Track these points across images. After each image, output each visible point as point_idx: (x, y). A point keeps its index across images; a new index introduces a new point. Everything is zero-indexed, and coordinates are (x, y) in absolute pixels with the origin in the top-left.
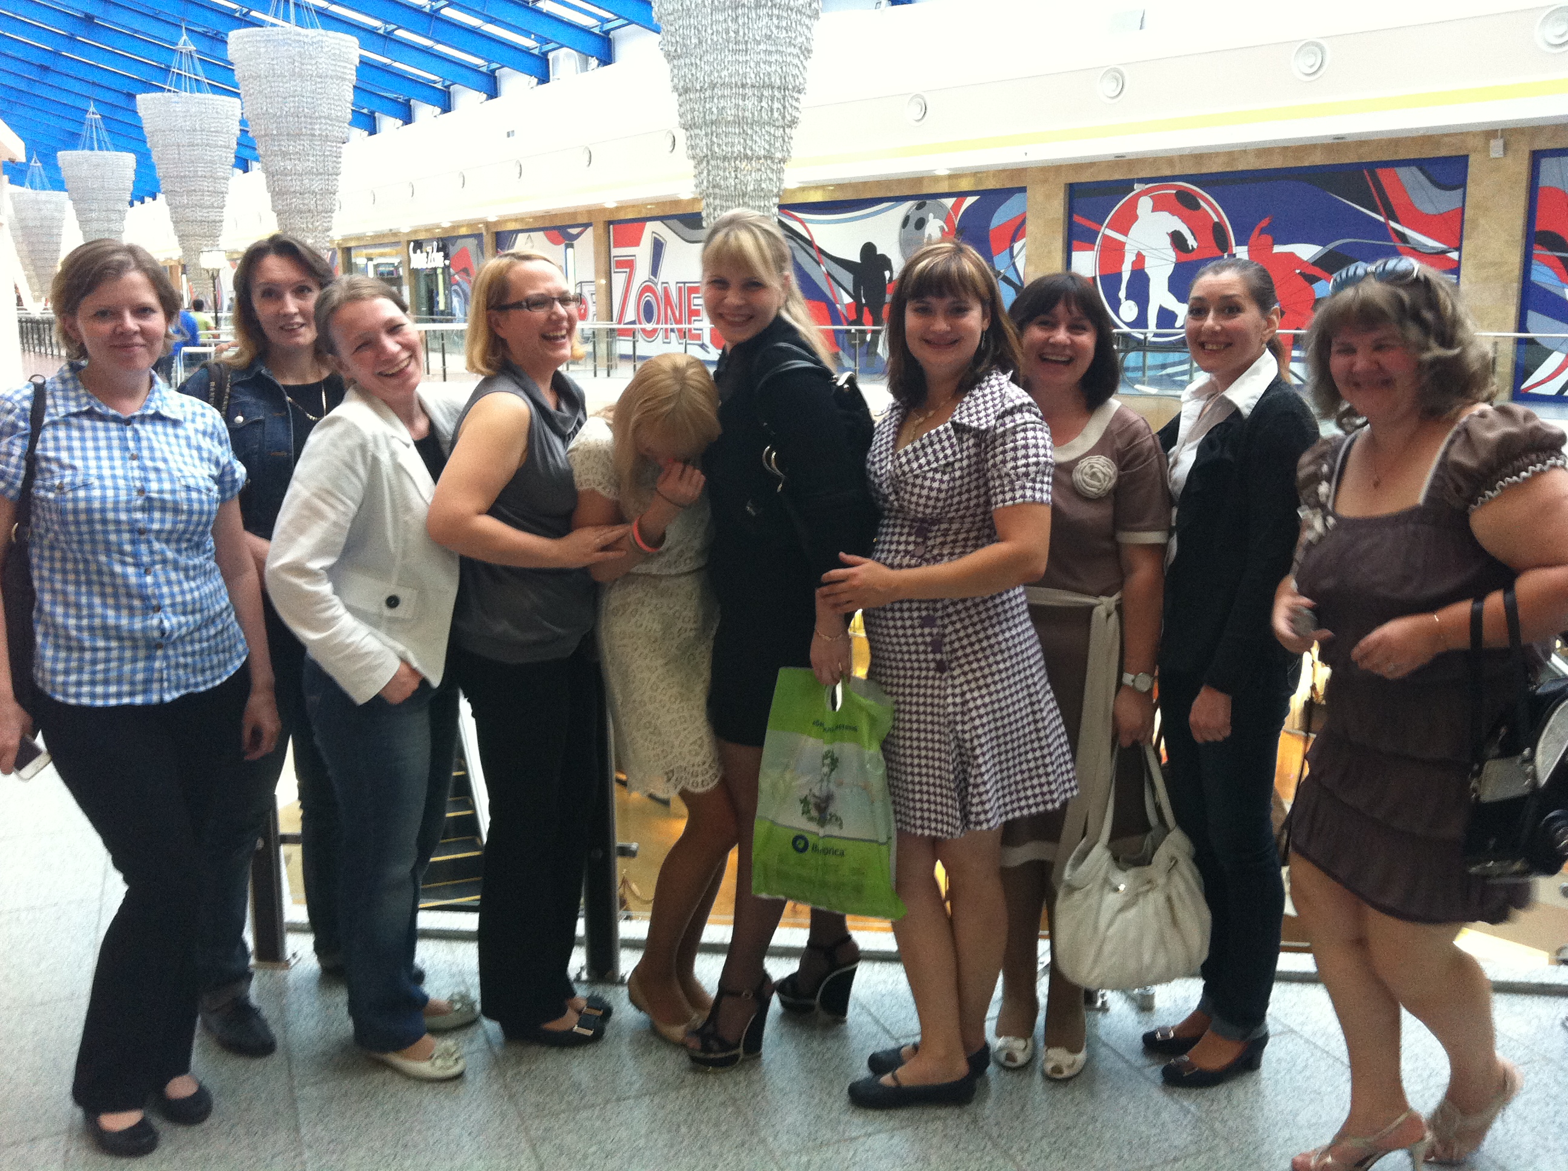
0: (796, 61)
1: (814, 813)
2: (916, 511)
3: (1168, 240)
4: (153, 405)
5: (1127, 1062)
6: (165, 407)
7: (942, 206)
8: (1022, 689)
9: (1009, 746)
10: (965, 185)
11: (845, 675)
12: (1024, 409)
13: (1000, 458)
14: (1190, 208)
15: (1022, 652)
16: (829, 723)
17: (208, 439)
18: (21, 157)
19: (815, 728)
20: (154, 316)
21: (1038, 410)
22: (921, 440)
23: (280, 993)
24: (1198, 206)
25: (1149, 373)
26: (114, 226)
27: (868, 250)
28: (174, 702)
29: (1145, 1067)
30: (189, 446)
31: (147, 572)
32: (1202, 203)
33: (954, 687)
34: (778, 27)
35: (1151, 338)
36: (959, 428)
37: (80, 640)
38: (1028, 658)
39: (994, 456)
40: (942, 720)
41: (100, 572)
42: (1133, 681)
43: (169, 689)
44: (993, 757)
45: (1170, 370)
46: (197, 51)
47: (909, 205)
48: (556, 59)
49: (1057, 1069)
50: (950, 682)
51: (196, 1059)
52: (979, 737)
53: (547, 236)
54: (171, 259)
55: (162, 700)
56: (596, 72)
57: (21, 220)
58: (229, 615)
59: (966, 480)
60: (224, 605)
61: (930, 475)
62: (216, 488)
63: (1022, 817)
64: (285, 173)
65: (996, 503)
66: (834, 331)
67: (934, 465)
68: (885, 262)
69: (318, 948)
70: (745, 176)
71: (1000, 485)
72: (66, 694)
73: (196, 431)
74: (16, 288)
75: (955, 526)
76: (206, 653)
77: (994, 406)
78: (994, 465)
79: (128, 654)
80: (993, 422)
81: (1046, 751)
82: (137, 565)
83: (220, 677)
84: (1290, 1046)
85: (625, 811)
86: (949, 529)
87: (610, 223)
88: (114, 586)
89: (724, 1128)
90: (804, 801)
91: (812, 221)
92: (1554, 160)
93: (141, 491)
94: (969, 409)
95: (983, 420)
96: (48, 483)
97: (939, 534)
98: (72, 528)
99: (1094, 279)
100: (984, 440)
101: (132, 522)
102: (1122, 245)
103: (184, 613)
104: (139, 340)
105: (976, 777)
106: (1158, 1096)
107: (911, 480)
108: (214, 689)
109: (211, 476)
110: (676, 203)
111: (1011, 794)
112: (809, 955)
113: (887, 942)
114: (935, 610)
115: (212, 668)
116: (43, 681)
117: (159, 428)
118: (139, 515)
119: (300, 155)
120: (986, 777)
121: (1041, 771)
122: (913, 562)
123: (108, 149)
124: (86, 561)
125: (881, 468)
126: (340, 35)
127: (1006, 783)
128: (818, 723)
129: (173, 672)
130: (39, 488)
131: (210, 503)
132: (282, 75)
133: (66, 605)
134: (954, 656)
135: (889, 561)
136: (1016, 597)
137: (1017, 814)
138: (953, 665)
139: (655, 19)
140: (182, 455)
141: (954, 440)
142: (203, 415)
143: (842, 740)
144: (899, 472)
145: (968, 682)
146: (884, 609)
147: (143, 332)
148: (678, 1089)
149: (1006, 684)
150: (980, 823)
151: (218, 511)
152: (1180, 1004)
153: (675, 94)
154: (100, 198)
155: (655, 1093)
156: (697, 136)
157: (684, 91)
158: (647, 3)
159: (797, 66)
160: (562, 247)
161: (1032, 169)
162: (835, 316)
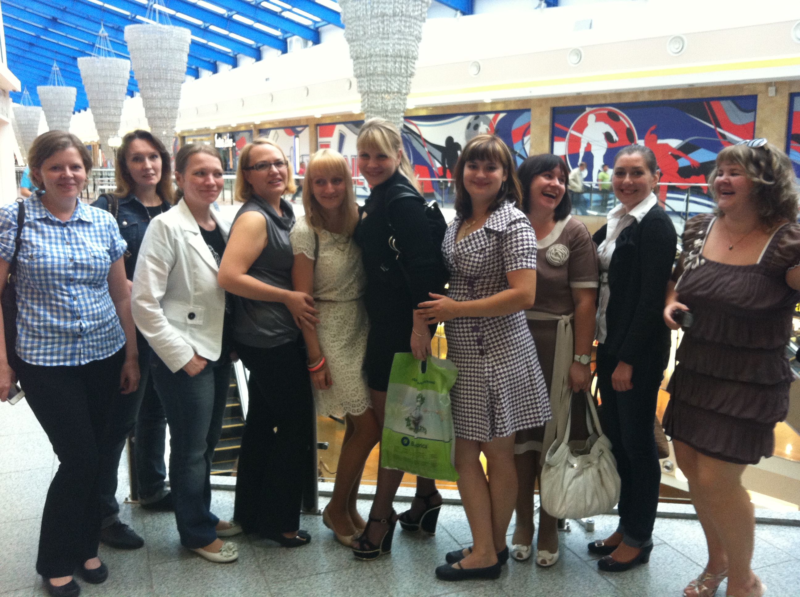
0: (414, 44)
1: (412, 426)
3: (603, 137)
4: (77, 215)
5: (580, 558)
6: (84, 216)
7: (487, 118)
8: (524, 364)
9: (517, 393)
10: (499, 107)
13: (509, 246)
15: (524, 345)
16: (420, 380)
18: (19, 89)
19: (413, 383)
20: (80, 170)
21: (528, 221)
22: (469, 237)
25: (593, 204)
26: (65, 124)
27: (450, 140)
28: (87, 365)
29: (588, 561)
31: (75, 299)
32: (621, 118)
33: (488, 363)
34: (405, 26)
35: (594, 186)
36: (488, 231)
37: (39, 333)
38: (527, 348)
39: (506, 245)
40: (482, 380)
43: (84, 358)
44: (509, 399)
46: (109, 36)
47: (469, 118)
48: (291, 42)
50: (486, 360)
52: (501, 389)
53: (286, 132)
54: (93, 141)
56: (311, 47)
57: (18, 121)
58: (116, 321)
59: (492, 257)
60: (113, 315)
62: (109, 257)
64: (152, 98)
66: (432, 181)
67: (475, 250)
68: (458, 146)
70: (387, 102)
74: (15, 155)
75: (487, 280)
77: (506, 219)
78: (506, 250)
79: (63, 340)
80: (505, 228)
81: (536, 396)
82: (69, 296)
83: (111, 352)
84: (664, 551)
86: (484, 282)
87: (317, 125)
89: (371, 590)
90: (408, 420)
91: (420, 125)
93: (72, 259)
94: (493, 221)
95: (501, 227)
98: (37, 278)
99: (565, 156)
100: (501, 237)
103: (94, 320)
104: (73, 181)
105: (499, 409)
106: (596, 576)
107: (463, 257)
108: (109, 358)
110: (352, 115)
111: (518, 417)
112: (416, 501)
113: (455, 495)
114: (479, 323)
115: (107, 348)
116: (20, 353)
117: (80, 228)
118: (71, 272)
119: (160, 89)
120: (505, 410)
121: (534, 406)
123: (62, 85)
124: (44, 294)
125: (449, 251)
126: (182, 29)
127: (515, 412)
128: (415, 380)
129: (86, 350)
132: (151, 49)
133: (33, 314)
136: (520, 316)
137: (521, 428)
139: (342, 22)
141: (486, 237)
143: (427, 389)
144: (457, 253)
145: (496, 361)
147: (75, 178)
148: (349, 567)
149: (515, 361)
150: (502, 433)
151: (110, 269)
152: (607, 528)
153: (352, 60)
154: (58, 110)
155: (336, 571)
156: (363, 81)
157: (357, 58)
158: (338, 14)
159: (414, 46)
160: (293, 137)
161: (533, 99)
162: (432, 174)
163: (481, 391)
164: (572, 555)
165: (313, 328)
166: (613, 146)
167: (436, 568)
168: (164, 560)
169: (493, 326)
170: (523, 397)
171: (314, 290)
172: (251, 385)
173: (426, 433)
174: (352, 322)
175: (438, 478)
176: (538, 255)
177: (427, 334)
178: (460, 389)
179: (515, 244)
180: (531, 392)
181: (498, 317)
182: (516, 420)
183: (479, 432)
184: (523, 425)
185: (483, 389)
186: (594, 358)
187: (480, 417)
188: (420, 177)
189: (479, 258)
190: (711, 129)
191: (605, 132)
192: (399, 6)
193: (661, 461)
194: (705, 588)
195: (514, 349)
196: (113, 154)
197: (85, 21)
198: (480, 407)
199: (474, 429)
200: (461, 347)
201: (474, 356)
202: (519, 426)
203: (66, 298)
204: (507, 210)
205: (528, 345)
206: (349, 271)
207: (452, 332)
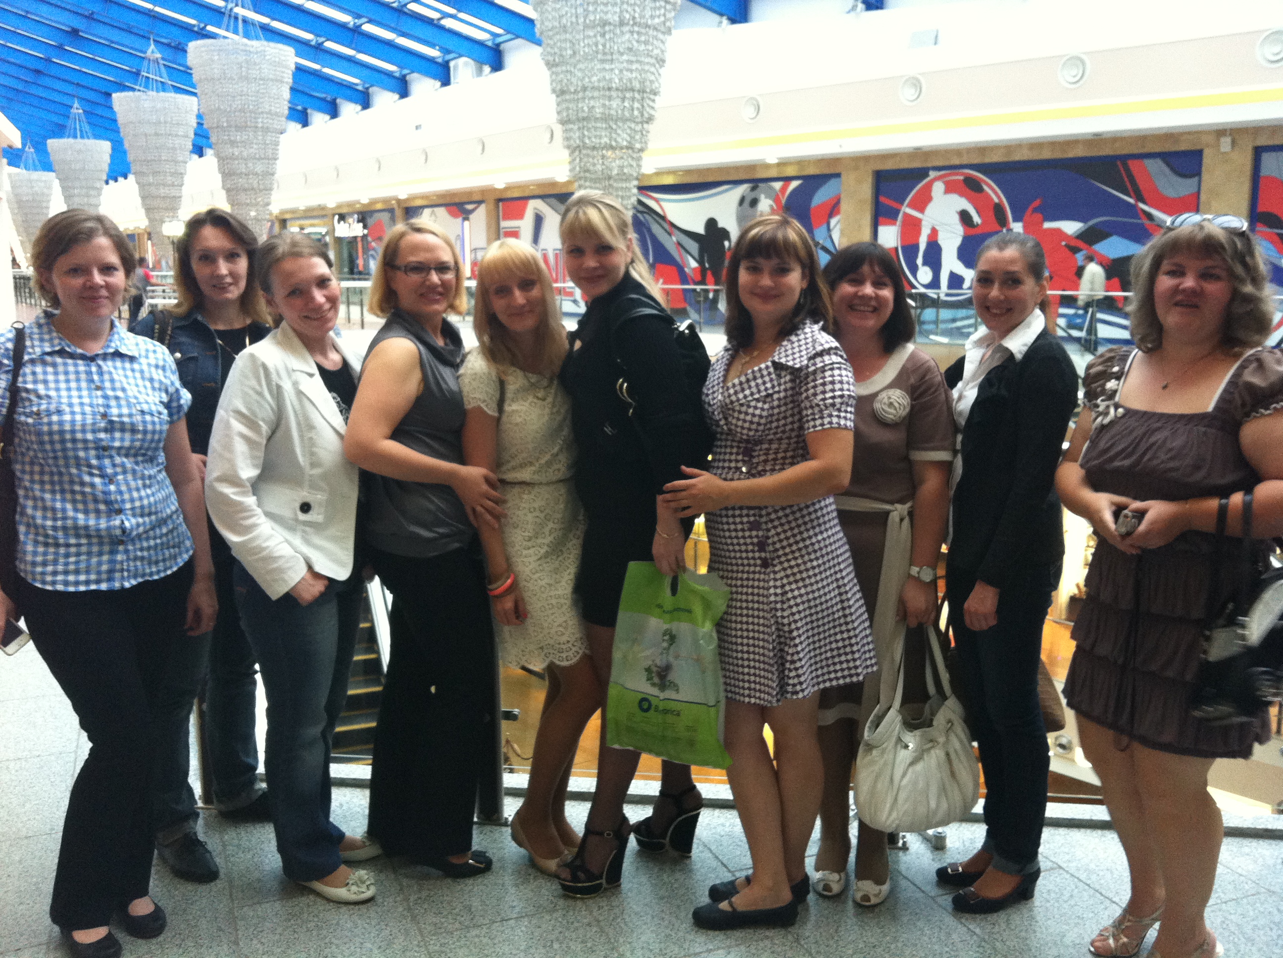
0: (653, 69)
1: (656, 680)
2: (742, 434)
3: (956, 218)
4: (113, 345)
5: (924, 892)
7: (772, 188)
9: (821, 629)
10: (790, 171)
13: (811, 391)
15: (832, 552)
16: (667, 607)
17: (160, 372)
18: (17, 143)
19: (658, 610)
20: (116, 273)
21: (842, 353)
25: (941, 326)
26: (93, 201)
27: (711, 224)
29: (938, 896)
30: (143, 378)
31: (111, 482)
32: (985, 188)
33: (775, 580)
34: (638, 41)
35: (943, 297)
36: (778, 366)
37: (55, 538)
38: (838, 556)
39: (807, 390)
40: (766, 607)
41: (72, 482)
43: (129, 577)
44: (808, 638)
45: (959, 324)
46: (163, 59)
47: (743, 189)
48: (456, 67)
50: (772, 576)
51: (154, 884)
52: (795, 621)
53: (448, 210)
54: (138, 228)
56: (488, 76)
57: (16, 195)
58: (178, 518)
60: (173, 508)
61: (753, 404)
62: (165, 411)
63: (832, 687)
64: (233, 158)
66: (684, 290)
67: (757, 396)
70: (610, 162)
72: (44, 582)
73: (149, 365)
74: (12, 251)
75: (774, 446)
78: (807, 398)
79: (95, 549)
80: (806, 362)
81: (852, 633)
82: (102, 476)
83: (171, 567)
84: (1058, 880)
85: (509, 682)
87: (500, 200)
89: (589, 945)
90: (648, 670)
91: (664, 200)
92: (1274, 154)
93: (104, 415)
95: (798, 360)
96: (28, 410)
98: (48, 447)
99: (896, 249)
101: (97, 441)
103: (142, 516)
104: (104, 293)
105: (793, 655)
106: (950, 920)
107: (737, 408)
108: (167, 577)
109: (161, 402)
110: (554, 184)
112: (661, 802)
113: (724, 792)
114: (761, 516)
115: (164, 560)
116: (25, 571)
117: (118, 364)
118: (102, 435)
119: (246, 143)
120: (801, 655)
121: (848, 649)
123: (88, 138)
124: (60, 474)
126: (280, 46)
128: (660, 606)
129: (132, 564)
131: (161, 423)
132: (231, 78)
133: (45, 509)
136: (826, 506)
137: (828, 684)
139: (538, 34)
140: (137, 386)
141: (773, 376)
142: (155, 352)
143: (679, 620)
144: (728, 401)
145: (787, 576)
147: (108, 286)
148: (554, 910)
149: (818, 578)
150: (797, 693)
151: (169, 431)
152: (967, 844)
153: (554, 96)
154: (82, 177)
155: (533, 915)
156: (571, 130)
157: (562, 92)
158: (531, 21)
159: (653, 73)
160: (460, 220)
161: (845, 158)
162: (683, 278)
163: (763, 625)
164: (911, 888)
165: (496, 526)
166: (973, 232)
168: (256, 900)
169: (784, 520)
170: (830, 636)
171: (497, 464)
172: (394, 617)
173: (677, 691)
174: (559, 516)
175: (696, 764)
176: (857, 407)
177: (677, 534)
178: (731, 621)
179: (820, 389)
180: (844, 628)
181: (791, 506)
182: (819, 672)
183: (760, 691)
184: (831, 680)
185: (766, 622)
186: (941, 571)
187: (762, 666)
188: (665, 283)
189: (763, 409)
190: (1129, 203)
191: (959, 209)
192: (629, 9)
194: (1125, 940)
195: (817, 559)
196: (170, 248)
197: (123, 34)
201: (752, 569)
202: (824, 681)
203: (97, 480)
204: (809, 335)
205: (839, 552)
206: (552, 434)
207: (718, 529)
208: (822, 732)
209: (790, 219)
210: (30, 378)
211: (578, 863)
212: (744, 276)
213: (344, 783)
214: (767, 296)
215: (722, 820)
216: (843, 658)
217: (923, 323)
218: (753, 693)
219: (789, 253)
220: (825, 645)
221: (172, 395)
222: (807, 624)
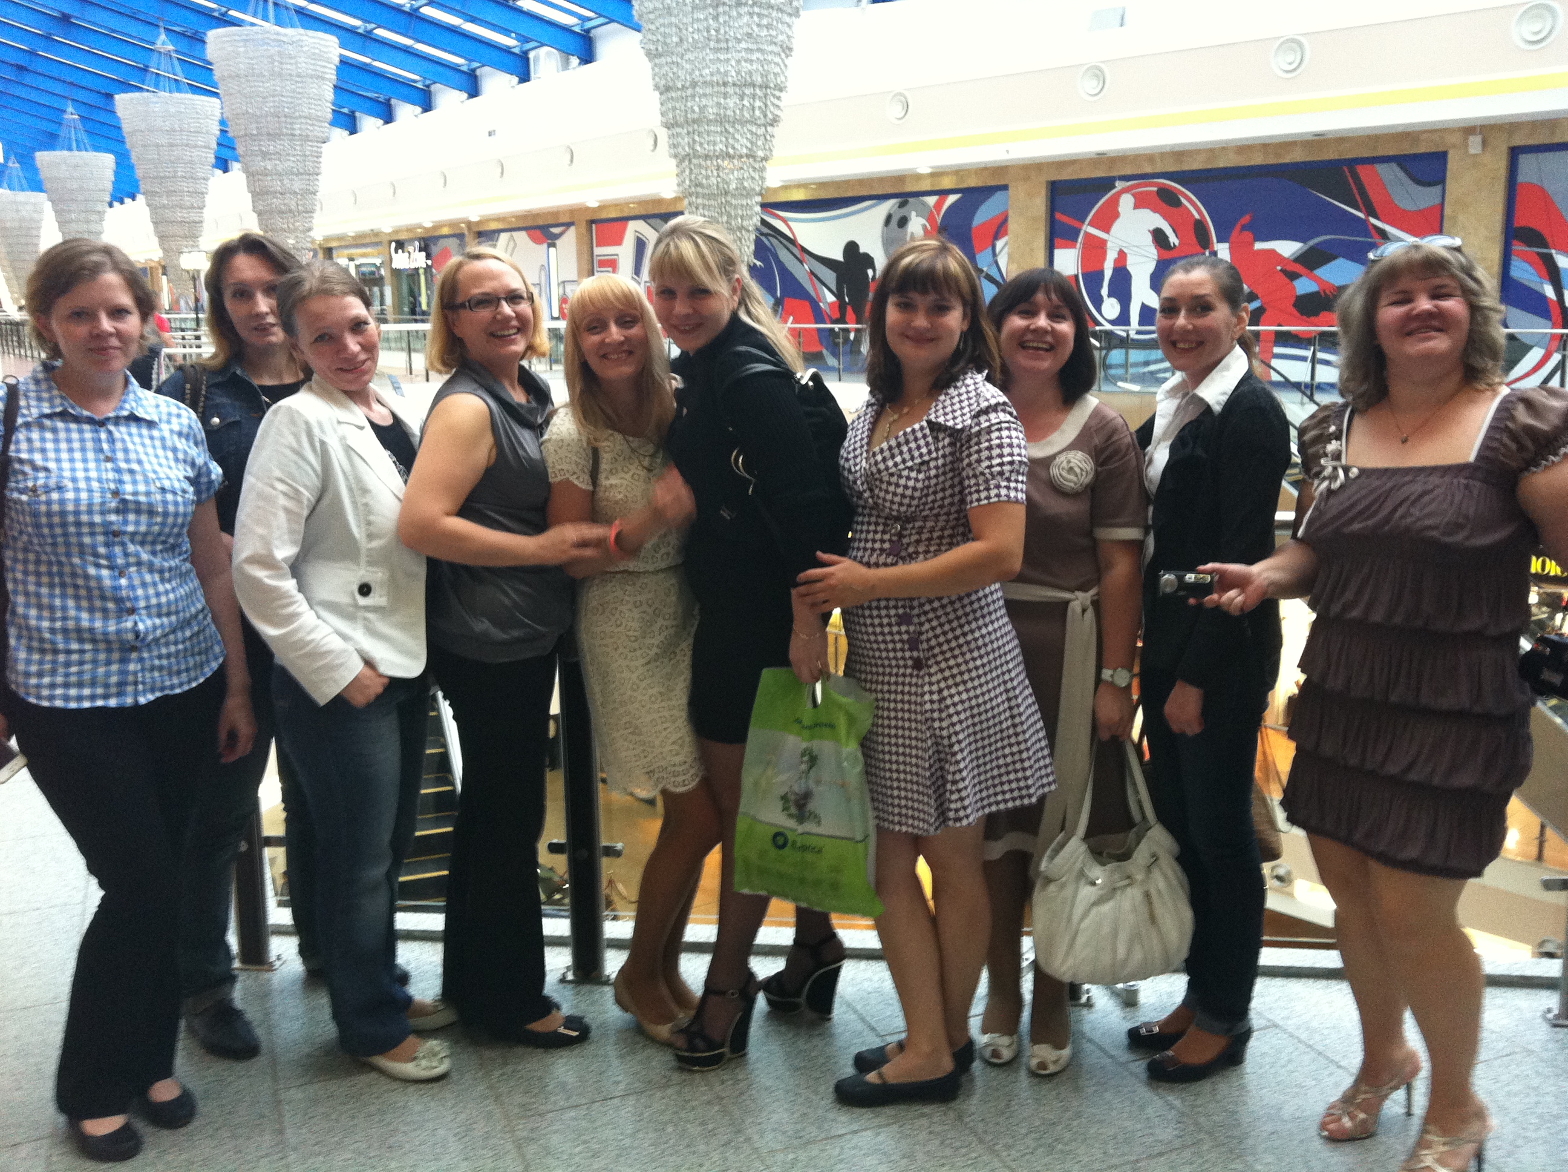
0: (777, 60)
1: (793, 810)
2: (891, 509)
3: (1150, 238)
4: (127, 406)
5: (1112, 1057)
6: (140, 409)
7: (924, 204)
8: (999, 685)
9: (986, 742)
10: (947, 183)
11: (823, 674)
12: (999, 409)
13: (975, 457)
14: (1171, 205)
15: (999, 648)
16: (806, 721)
17: (183, 440)
19: (795, 726)
22: (897, 438)
23: (264, 995)
24: (1178, 204)
25: (1131, 371)
26: (94, 227)
27: (851, 248)
28: (150, 704)
29: (1127, 1062)
30: (164, 448)
31: (121, 574)
33: (931, 684)
34: (758, 25)
35: (1133, 335)
36: (934, 427)
37: (53, 643)
38: (1005, 654)
40: (919, 717)
41: (74, 575)
42: (1112, 676)
43: (144, 692)
44: (971, 752)
45: (1153, 368)
46: (176, 51)
47: (889, 205)
48: (536, 59)
49: (1042, 1065)
50: (927, 679)
51: (180, 1061)
52: (956, 733)
53: (530, 236)
54: (151, 260)
55: (136, 701)
56: (577, 69)
58: (205, 618)
59: (941, 479)
60: (199, 606)
61: (905, 473)
62: (191, 489)
63: (999, 811)
64: (265, 173)
65: (971, 502)
66: (818, 330)
67: (910, 464)
68: (868, 261)
69: (303, 951)
70: (727, 174)
71: (975, 484)
73: (172, 431)
75: (929, 524)
76: (182, 655)
77: (970, 405)
78: (969, 465)
79: (102, 656)
81: (1023, 746)
82: (111, 567)
84: (1274, 1041)
85: (609, 811)
86: (924, 527)
87: (592, 222)
88: (89, 589)
89: (710, 1127)
90: (784, 798)
91: (794, 220)
92: (1531, 156)
93: (116, 493)
94: (944, 408)
95: (959, 420)
96: (21, 486)
97: (914, 532)
98: (46, 531)
99: (1076, 277)
100: (960, 440)
101: (106, 524)
102: (1104, 243)
103: (159, 616)
104: (114, 342)
105: (954, 773)
106: (1144, 1092)
107: (886, 478)
109: (187, 478)
110: (659, 201)
112: (794, 953)
113: (870, 939)
114: (912, 608)
115: (187, 670)
117: (134, 430)
118: (113, 518)
119: (281, 155)
120: (964, 774)
121: (1018, 766)
122: (889, 560)
123: (86, 150)
124: (60, 563)
125: (856, 465)
126: (320, 34)
128: (799, 721)
129: (148, 675)
130: (12, 490)
132: (262, 75)
133: (40, 607)
134: (930, 653)
135: (865, 559)
136: (992, 593)
137: (994, 808)
138: (930, 663)
139: (636, 18)
140: (157, 456)
141: (930, 439)
142: (179, 416)
143: (821, 737)
144: (874, 469)
145: (945, 679)
146: (862, 608)
147: (119, 334)
148: (666, 1086)
149: (983, 680)
150: (959, 819)
152: (1165, 997)
153: (657, 93)
154: (79, 198)
155: (641, 1093)
156: (679, 135)
157: (667, 89)
158: (627, 2)
159: (778, 65)
160: (544, 246)
161: (1013, 166)
162: (818, 315)
163: (916, 738)
164: (1098, 1053)
166: (1168, 255)
167: (835, 1081)
168: (305, 1080)
170: (997, 750)
173: (819, 823)
175: (838, 910)
176: (1031, 475)
179: (985, 454)
180: (1013, 740)
182: (984, 794)
183: (913, 817)
184: (997, 803)
185: (920, 735)
187: (915, 787)
188: (795, 321)
190: (1359, 218)
193: (1266, 868)
198: (914, 770)
199: (904, 811)
200: (877, 654)
202: (990, 805)
204: (972, 388)
205: (1007, 648)
208: (988, 868)
209: (950, 245)
210: (24, 446)
211: (694, 1029)
212: (892, 315)
213: (412, 936)
214: (922, 339)
215: (869, 974)
216: (1012, 776)
217: (1110, 367)
218: (904, 820)
219: (949, 288)
220: (991, 761)
221: (200, 468)
222: (969, 735)
